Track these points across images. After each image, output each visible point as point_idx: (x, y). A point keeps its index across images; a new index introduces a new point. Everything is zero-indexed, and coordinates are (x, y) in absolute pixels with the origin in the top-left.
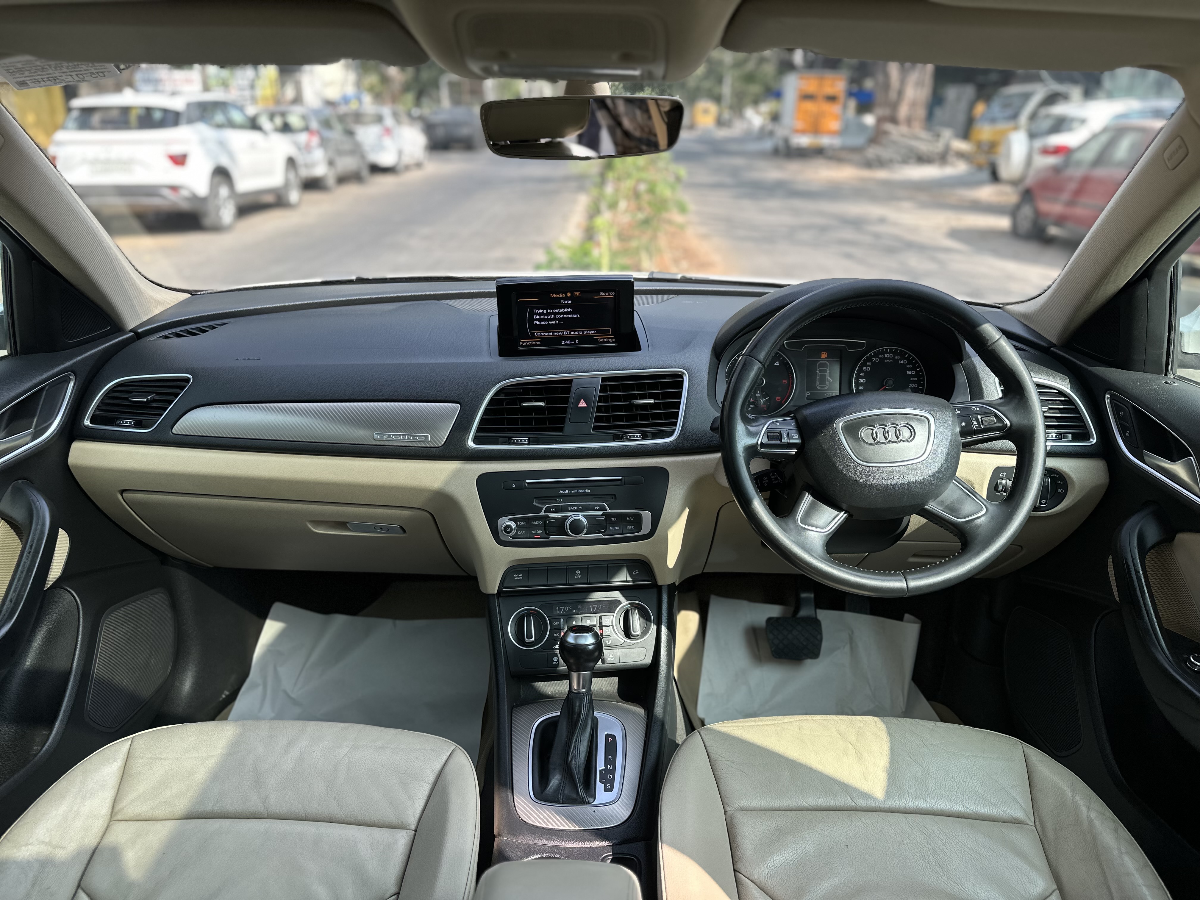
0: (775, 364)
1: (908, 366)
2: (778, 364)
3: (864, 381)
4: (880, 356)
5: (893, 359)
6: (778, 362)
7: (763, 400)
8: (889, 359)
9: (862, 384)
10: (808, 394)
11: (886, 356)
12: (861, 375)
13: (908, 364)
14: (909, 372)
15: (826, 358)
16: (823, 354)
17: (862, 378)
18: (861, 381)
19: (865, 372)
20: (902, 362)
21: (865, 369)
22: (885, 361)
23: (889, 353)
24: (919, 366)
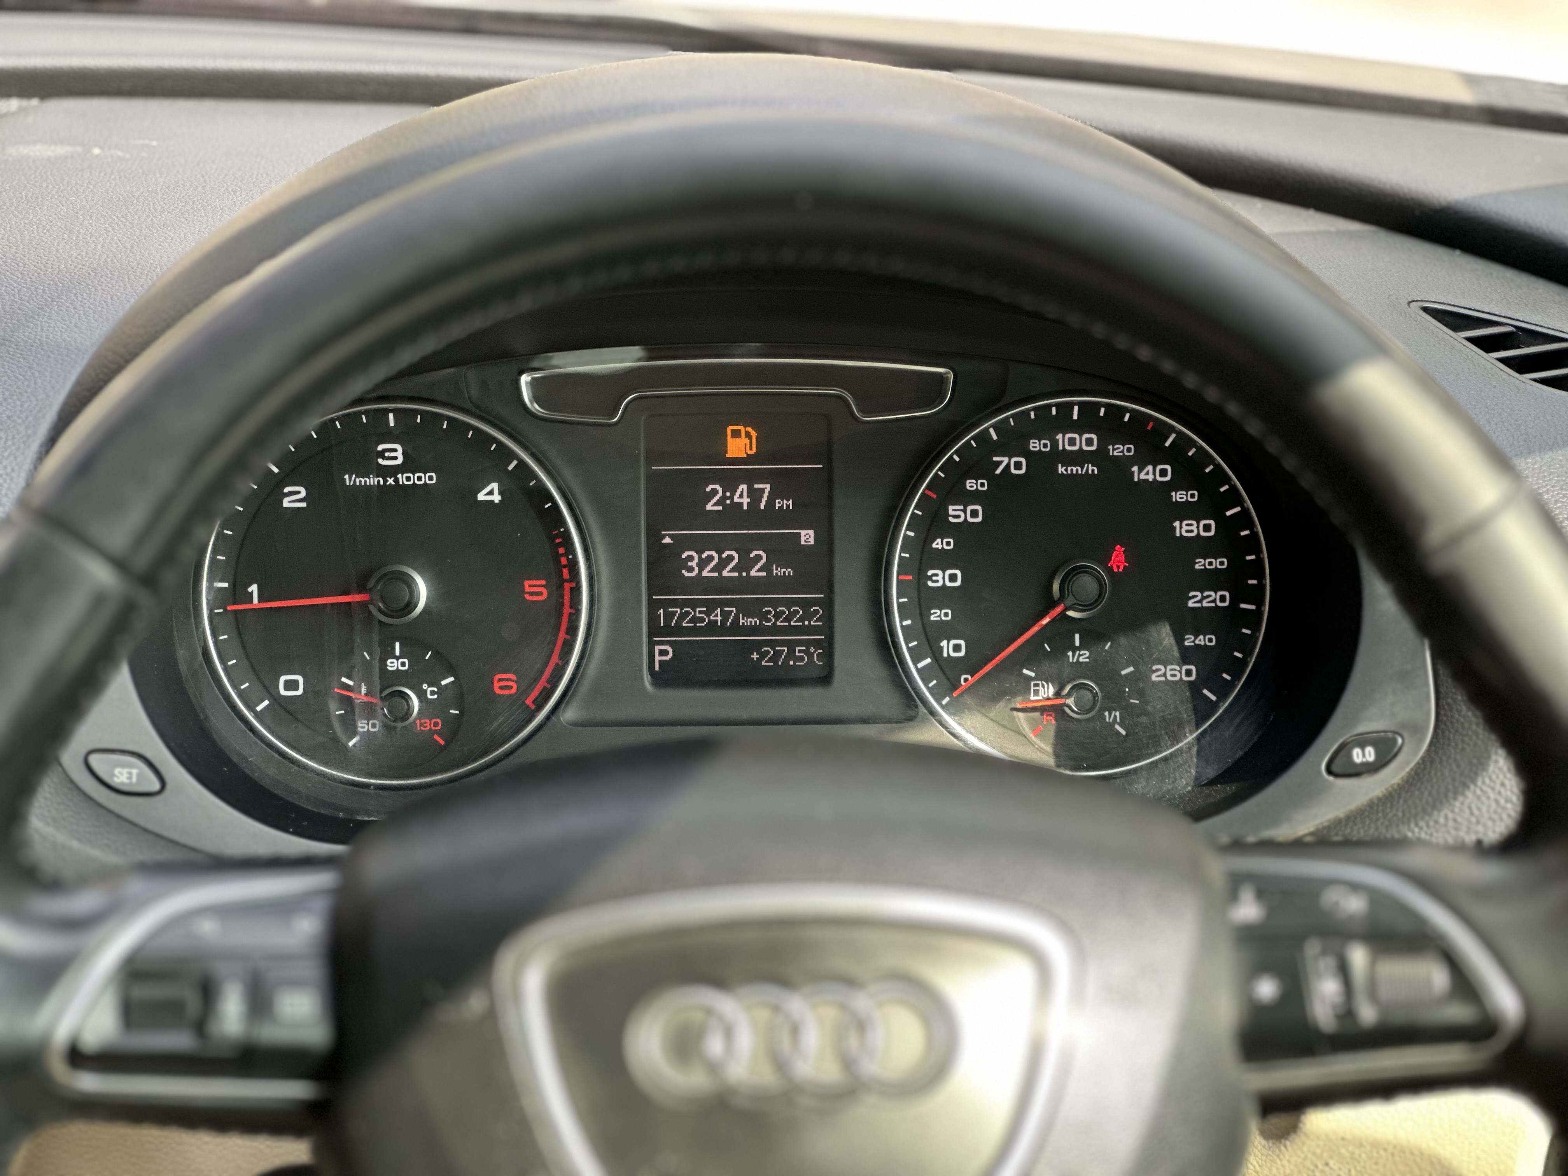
0: (481, 497)
1: (1179, 496)
2: (497, 498)
3: (953, 578)
4: (1035, 445)
5: (1099, 457)
6: (495, 486)
7: (421, 695)
8: (1079, 458)
9: (943, 596)
10: (663, 653)
11: (1063, 440)
12: (937, 544)
13: (1175, 485)
14: (1186, 528)
15: (748, 460)
16: (736, 434)
17: (944, 560)
18: (939, 578)
19: (960, 531)
20: (1148, 474)
21: (956, 513)
22: (1061, 470)
23: (1079, 427)
24: (1233, 498)
